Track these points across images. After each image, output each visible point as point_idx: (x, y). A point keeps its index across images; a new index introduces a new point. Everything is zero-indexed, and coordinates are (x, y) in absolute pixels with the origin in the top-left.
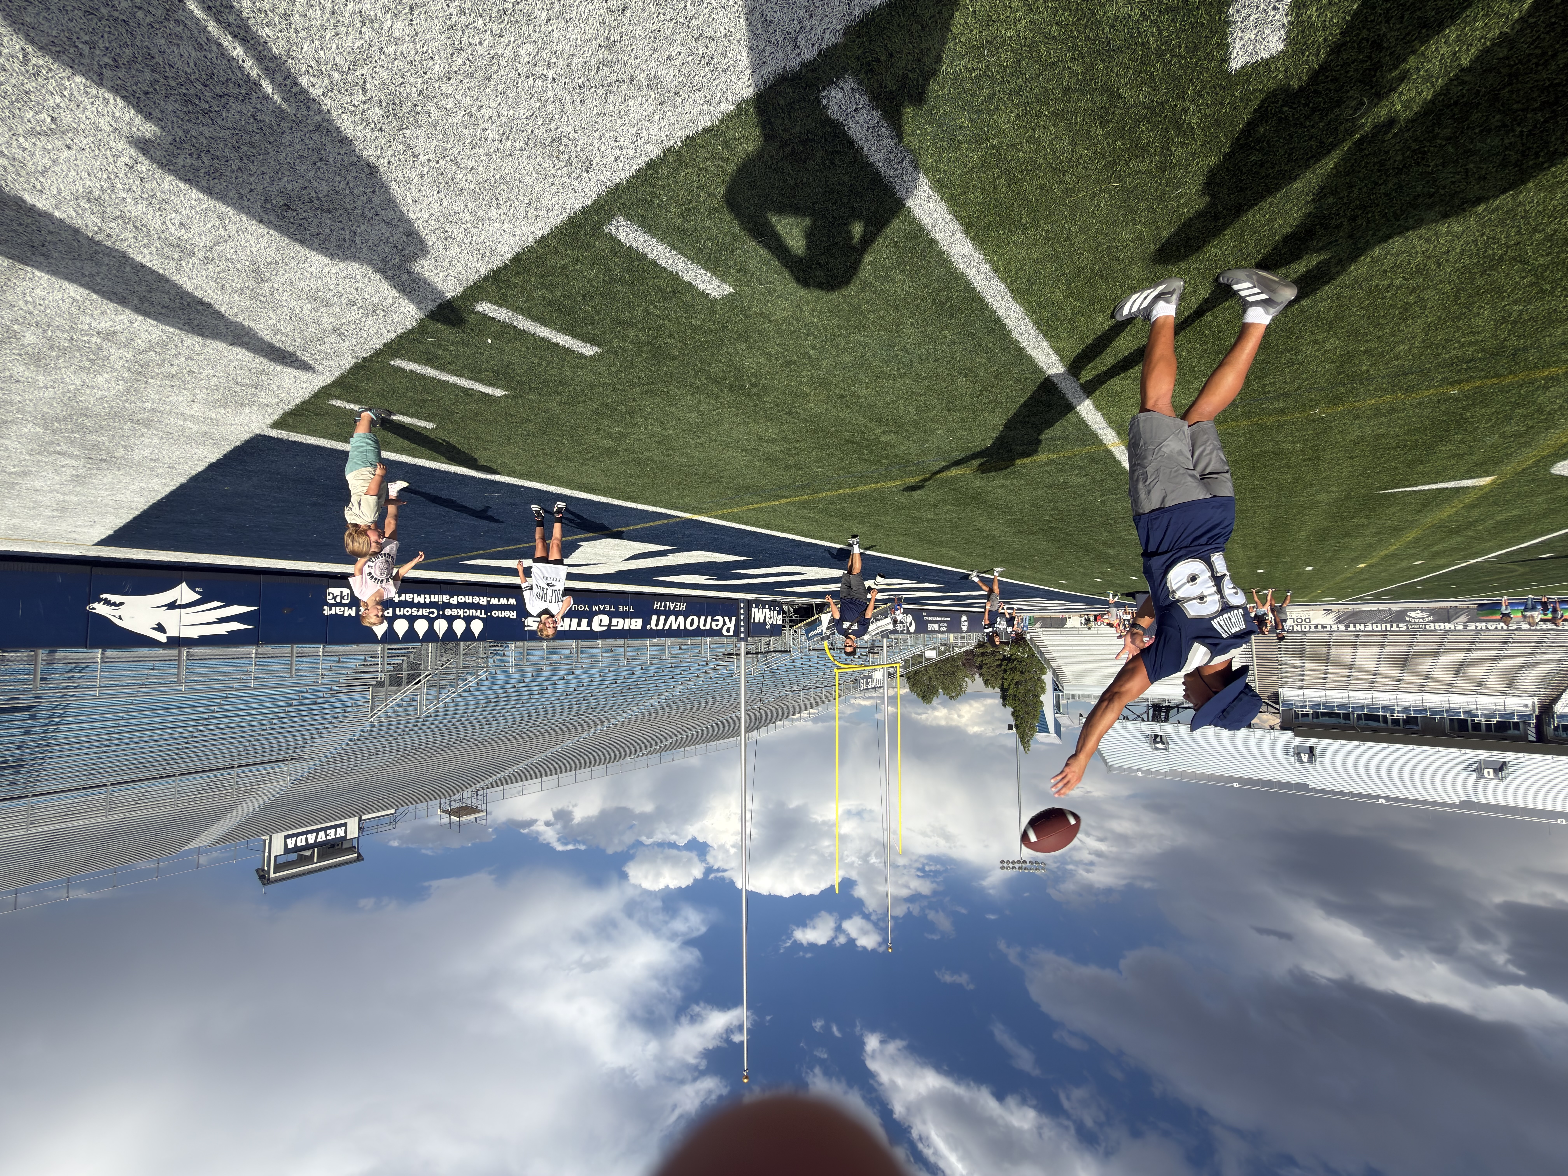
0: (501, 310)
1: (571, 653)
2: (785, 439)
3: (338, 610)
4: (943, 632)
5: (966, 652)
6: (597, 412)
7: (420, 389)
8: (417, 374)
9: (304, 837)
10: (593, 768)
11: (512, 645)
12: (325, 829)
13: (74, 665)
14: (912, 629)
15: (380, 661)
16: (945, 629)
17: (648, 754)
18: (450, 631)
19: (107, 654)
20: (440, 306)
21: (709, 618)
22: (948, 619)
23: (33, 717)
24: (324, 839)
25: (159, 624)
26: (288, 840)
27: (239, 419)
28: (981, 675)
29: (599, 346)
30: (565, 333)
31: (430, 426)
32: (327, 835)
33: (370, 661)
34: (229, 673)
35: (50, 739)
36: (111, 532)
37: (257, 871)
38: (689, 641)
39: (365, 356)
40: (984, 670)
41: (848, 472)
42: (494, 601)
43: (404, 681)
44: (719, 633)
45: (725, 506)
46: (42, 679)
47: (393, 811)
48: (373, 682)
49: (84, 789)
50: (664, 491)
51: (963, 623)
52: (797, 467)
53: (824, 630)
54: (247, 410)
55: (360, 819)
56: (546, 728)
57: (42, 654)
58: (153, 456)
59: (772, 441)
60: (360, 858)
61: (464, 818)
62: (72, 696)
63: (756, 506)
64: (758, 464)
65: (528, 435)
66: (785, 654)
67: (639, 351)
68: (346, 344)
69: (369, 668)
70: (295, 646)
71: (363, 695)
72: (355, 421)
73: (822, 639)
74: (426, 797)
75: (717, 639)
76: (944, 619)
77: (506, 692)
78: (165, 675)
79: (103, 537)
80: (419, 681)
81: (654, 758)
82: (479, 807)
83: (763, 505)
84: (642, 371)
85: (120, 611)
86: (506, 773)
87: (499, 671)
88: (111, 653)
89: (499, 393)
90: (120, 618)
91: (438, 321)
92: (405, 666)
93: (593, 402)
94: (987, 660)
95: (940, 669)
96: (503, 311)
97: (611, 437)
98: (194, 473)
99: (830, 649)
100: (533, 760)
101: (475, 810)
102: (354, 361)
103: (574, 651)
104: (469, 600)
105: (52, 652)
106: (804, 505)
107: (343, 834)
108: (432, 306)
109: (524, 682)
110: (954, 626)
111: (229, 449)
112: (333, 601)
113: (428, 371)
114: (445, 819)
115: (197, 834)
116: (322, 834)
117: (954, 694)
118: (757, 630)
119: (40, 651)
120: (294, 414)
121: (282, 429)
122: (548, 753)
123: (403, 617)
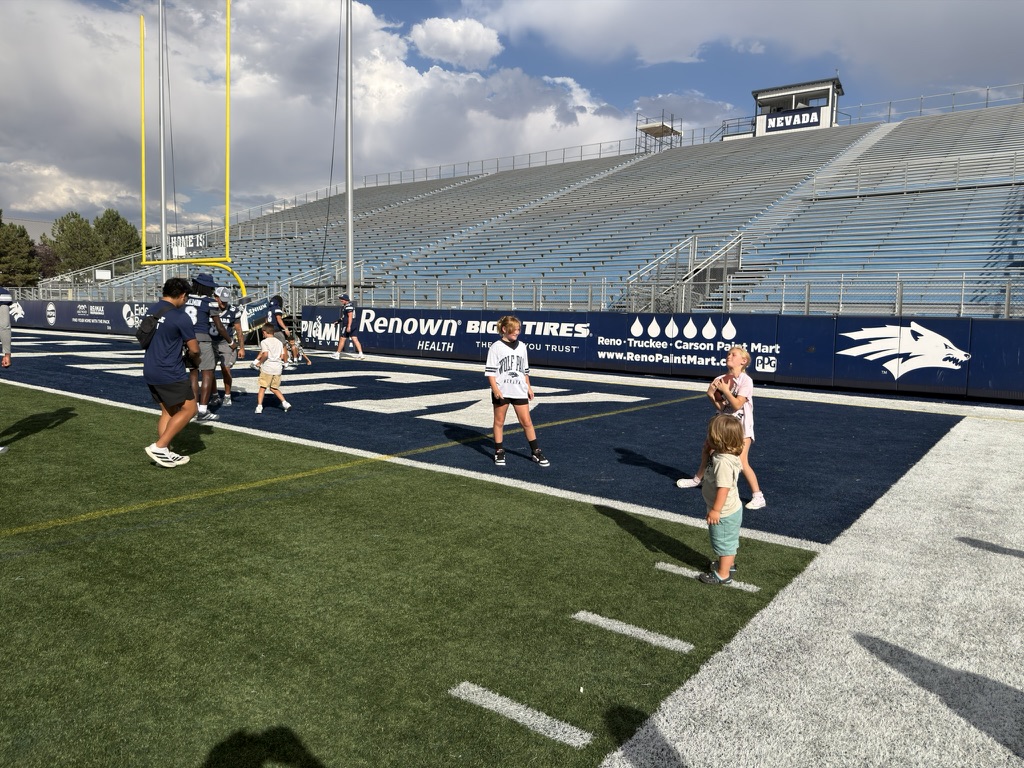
0: (562, 739)
1: (544, 297)
2: (231, 575)
3: (768, 349)
4: (82, 303)
5: (54, 275)
6: (471, 596)
7: (667, 614)
8: (667, 634)
9: (804, 122)
10: (527, 166)
11: (604, 307)
12: (785, 127)
13: (981, 302)
14: (126, 309)
15: (731, 295)
16: (81, 307)
17: (468, 178)
18: (663, 325)
19: (956, 312)
20: (631, 733)
21: (390, 331)
22: (75, 320)
23: (1011, 256)
24: (786, 118)
25: (916, 339)
26: (816, 120)
27: (844, 561)
28: (31, 244)
29: (450, 698)
30: (490, 712)
31: (661, 566)
32: (784, 121)
33: (739, 296)
34: (861, 290)
35: (999, 235)
36: (952, 430)
37: (843, 94)
38: (415, 305)
39: (720, 653)
40: (27, 249)
41: (153, 530)
42: (619, 356)
43: (709, 274)
44: (380, 313)
45: (340, 474)
46: (1004, 291)
47: (725, 139)
48: (738, 274)
49: (974, 187)
50: (413, 491)
51: (54, 314)
52: (225, 534)
53: (245, 311)
54: (837, 573)
55: (754, 133)
56: (574, 215)
57: (1004, 314)
58: (919, 512)
59: (251, 571)
60: (756, 94)
61: (658, 124)
62: (983, 274)
63: (300, 475)
64: (280, 537)
65: (558, 559)
66: (300, 284)
67: (400, 696)
68: (737, 666)
69: (741, 288)
70: (805, 314)
71: (749, 261)
72: (735, 567)
73: (249, 300)
74: (693, 150)
75: (383, 306)
76: (82, 320)
77: (612, 257)
78: (913, 290)
79: (958, 425)
80: (695, 272)
81: (462, 172)
82: (644, 134)
83: (289, 477)
84: (402, 665)
85: (945, 353)
86: (616, 169)
87: (618, 281)
88: (951, 313)
89: (583, 616)
90: (946, 346)
91: (637, 712)
92: (708, 288)
93: (475, 613)
94: (23, 263)
95: (93, 254)
96: (560, 737)
97: (462, 563)
98: (885, 496)
99: (239, 287)
100: (588, 181)
101: (648, 131)
102: (732, 645)
103: (541, 299)
104: (644, 358)
105: (997, 316)
106: (235, 478)
107: (770, 120)
108: (641, 733)
109: (594, 268)
110: (66, 311)
111: (855, 525)
112: (772, 358)
113: (655, 639)
114: (677, 127)
115: (890, 135)
116: (788, 123)
117: (72, 220)
118: (332, 315)
119: (1005, 317)
120: (794, 570)
121: (806, 551)
122: (574, 187)
123: (707, 341)
